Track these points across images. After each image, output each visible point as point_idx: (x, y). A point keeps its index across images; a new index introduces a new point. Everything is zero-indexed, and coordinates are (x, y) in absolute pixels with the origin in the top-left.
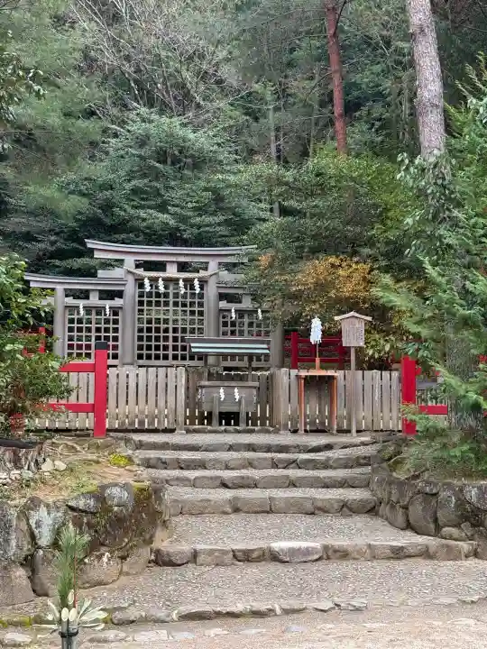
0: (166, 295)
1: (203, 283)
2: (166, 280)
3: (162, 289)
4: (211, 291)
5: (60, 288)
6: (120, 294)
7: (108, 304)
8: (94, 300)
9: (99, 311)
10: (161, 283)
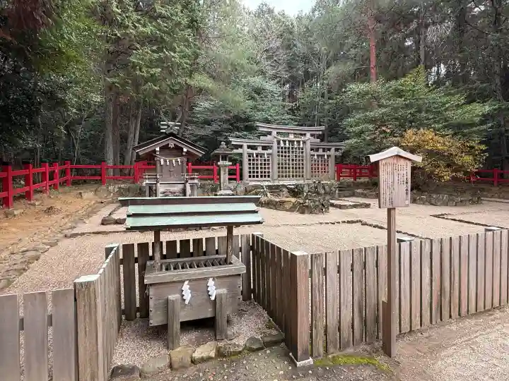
0: (289, 148)
1: (304, 142)
2: (289, 141)
3: (287, 145)
4: (308, 146)
5: (245, 145)
6: (270, 148)
7: (265, 152)
8: (260, 150)
9: (262, 155)
10: (287, 142)
